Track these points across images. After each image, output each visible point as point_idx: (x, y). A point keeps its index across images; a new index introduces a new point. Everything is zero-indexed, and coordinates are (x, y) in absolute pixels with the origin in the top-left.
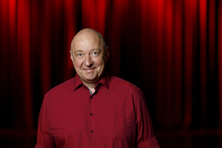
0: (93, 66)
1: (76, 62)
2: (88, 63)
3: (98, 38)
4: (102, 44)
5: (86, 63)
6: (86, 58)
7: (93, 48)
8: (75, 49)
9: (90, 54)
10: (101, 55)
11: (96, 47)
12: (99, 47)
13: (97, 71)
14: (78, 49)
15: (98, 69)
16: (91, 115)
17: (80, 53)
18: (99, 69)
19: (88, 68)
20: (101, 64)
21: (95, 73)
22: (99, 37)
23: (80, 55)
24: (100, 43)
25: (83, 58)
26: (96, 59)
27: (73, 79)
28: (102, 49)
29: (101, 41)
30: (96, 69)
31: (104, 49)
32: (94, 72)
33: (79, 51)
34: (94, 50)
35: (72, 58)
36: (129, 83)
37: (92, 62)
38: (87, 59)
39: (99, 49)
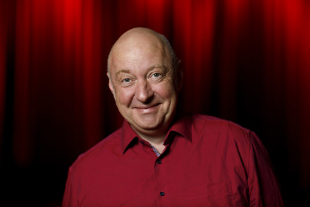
0: (154, 102)
1: (119, 93)
2: (142, 96)
3: (159, 45)
4: (168, 54)
5: (138, 95)
6: (138, 87)
7: (152, 65)
8: (115, 67)
9: (145, 77)
10: (168, 78)
11: (157, 62)
12: (163, 61)
13: (162, 110)
14: (120, 67)
15: (165, 105)
16: (162, 194)
17: (126, 76)
18: (166, 107)
19: (144, 106)
20: (169, 97)
21: (159, 115)
22: (162, 43)
23: (127, 80)
24: (164, 54)
25: (133, 88)
26: (159, 86)
27: (120, 131)
28: (168, 65)
29: (167, 50)
30: (161, 106)
31: (173, 66)
32: (155, 113)
33: (123, 71)
34: (153, 68)
35: (111, 87)
36: (227, 122)
37: (150, 93)
38: (142, 88)
39: (164, 66)
